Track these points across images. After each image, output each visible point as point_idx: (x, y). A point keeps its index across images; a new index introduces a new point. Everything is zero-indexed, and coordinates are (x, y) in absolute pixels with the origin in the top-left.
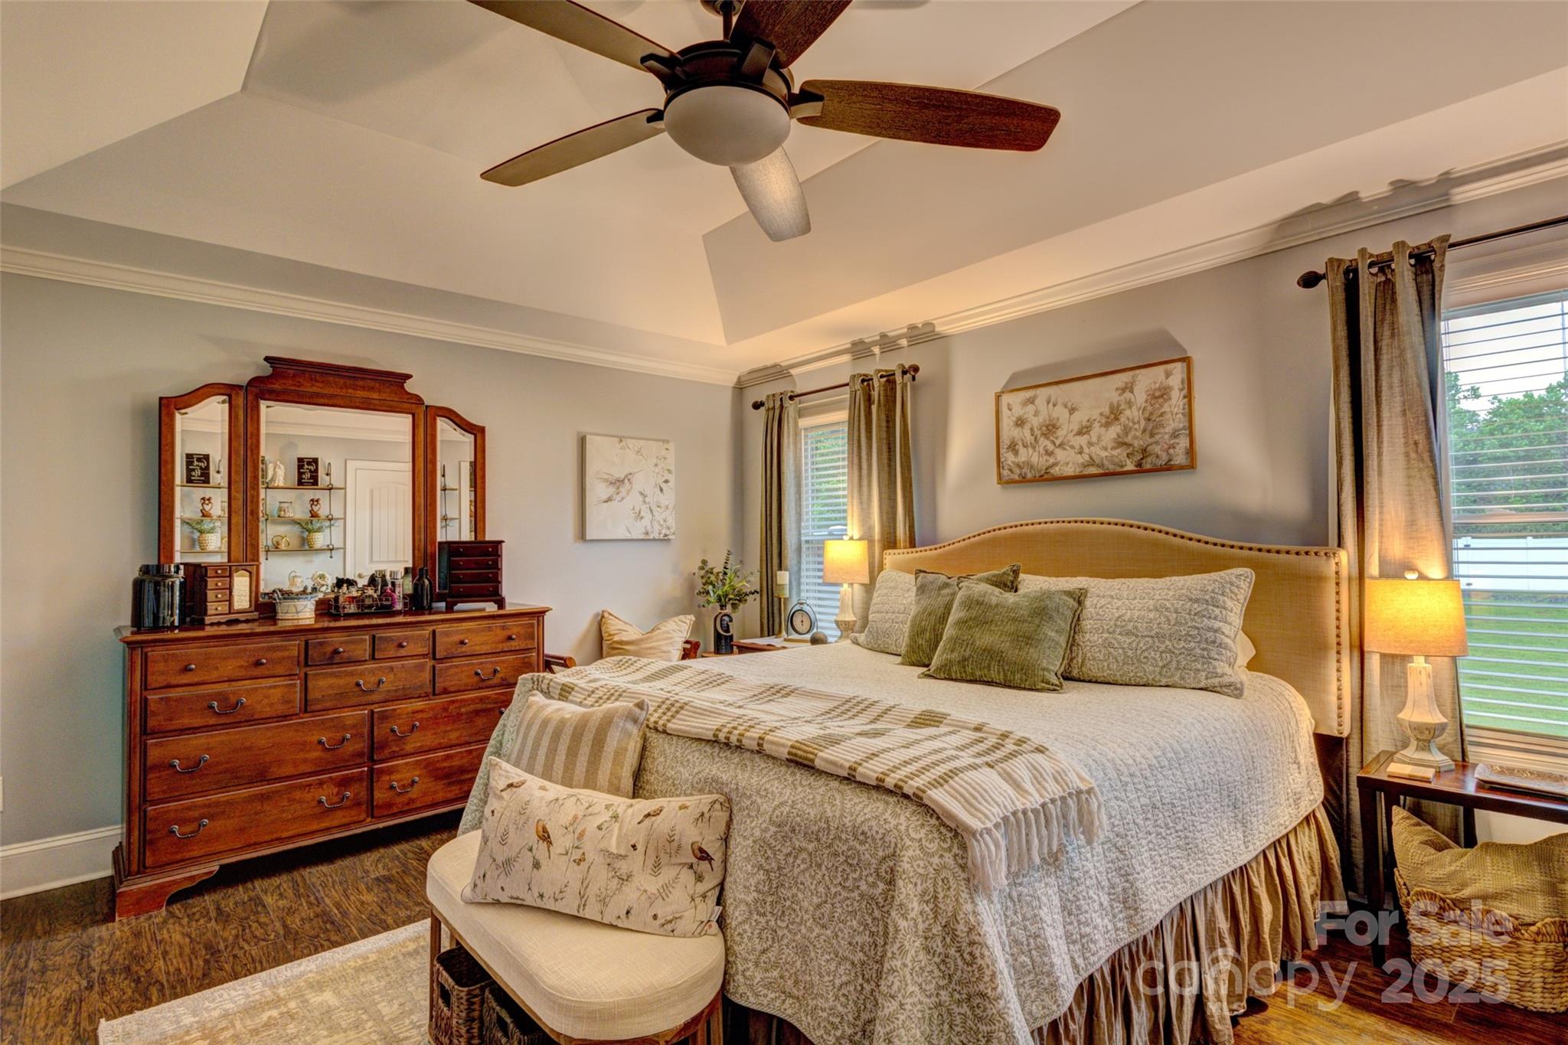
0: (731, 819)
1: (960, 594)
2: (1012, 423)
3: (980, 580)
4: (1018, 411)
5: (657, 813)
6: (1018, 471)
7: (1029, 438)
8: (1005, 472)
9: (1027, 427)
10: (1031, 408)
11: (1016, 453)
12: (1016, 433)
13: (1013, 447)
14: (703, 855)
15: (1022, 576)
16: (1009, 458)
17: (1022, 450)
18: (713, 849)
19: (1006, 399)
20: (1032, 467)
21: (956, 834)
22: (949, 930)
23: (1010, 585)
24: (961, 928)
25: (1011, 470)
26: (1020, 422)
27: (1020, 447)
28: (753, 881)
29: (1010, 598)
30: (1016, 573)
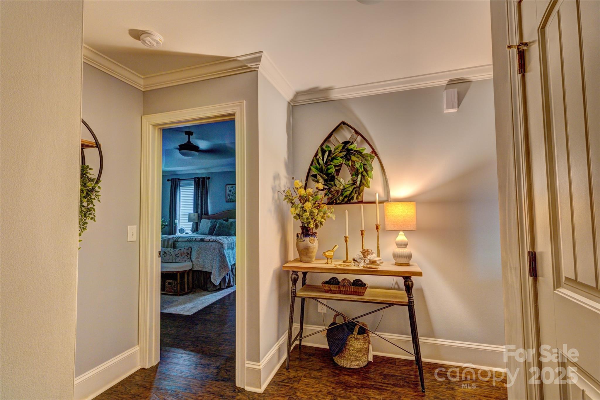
0: (191, 249)
1: (218, 222)
2: (229, 191)
3: (222, 220)
4: (230, 189)
5: (181, 249)
6: (229, 200)
7: (232, 194)
8: (227, 200)
9: (232, 192)
10: (232, 188)
11: (229, 196)
12: (229, 193)
13: (229, 195)
14: (188, 254)
15: (229, 219)
16: (228, 197)
17: (231, 196)
18: (189, 253)
19: (227, 186)
20: (232, 200)
21: (222, 244)
22: (221, 253)
23: (227, 221)
24: (222, 253)
25: (228, 200)
26: (230, 191)
27: (230, 195)
28: (196, 255)
29: (227, 223)
30: (228, 219)
